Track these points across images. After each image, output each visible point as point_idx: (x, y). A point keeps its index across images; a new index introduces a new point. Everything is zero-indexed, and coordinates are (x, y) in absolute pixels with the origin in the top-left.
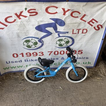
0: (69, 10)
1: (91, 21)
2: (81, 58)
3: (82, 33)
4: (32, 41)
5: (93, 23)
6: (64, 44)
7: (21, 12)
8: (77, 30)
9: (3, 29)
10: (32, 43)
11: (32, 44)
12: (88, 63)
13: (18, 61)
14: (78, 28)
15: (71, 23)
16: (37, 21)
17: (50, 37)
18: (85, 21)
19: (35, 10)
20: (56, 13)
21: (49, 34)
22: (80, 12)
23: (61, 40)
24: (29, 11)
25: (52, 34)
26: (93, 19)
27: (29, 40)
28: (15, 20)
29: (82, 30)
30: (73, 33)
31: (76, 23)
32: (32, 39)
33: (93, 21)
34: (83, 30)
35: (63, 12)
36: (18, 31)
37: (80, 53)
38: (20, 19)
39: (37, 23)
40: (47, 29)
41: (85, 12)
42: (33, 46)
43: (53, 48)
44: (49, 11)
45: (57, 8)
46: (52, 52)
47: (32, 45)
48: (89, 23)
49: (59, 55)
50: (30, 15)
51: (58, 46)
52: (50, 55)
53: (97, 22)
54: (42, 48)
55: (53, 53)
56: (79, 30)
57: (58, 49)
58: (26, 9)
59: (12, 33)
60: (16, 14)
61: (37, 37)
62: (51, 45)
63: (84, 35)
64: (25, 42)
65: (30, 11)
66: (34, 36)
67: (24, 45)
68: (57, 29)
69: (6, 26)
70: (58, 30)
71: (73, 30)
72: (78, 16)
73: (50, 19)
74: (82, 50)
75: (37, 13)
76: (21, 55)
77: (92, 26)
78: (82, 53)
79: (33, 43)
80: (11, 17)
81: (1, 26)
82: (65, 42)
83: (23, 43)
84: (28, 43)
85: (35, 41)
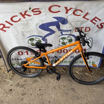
0: (71, 9)
1: (94, 19)
3: (85, 31)
4: (36, 39)
5: (96, 21)
6: (67, 43)
7: (26, 12)
9: (9, 27)
10: (36, 41)
13: (23, 59)
15: (74, 21)
16: (40, 20)
17: (53, 35)
18: (88, 19)
19: (39, 9)
20: (59, 11)
22: (83, 11)
23: (64, 38)
24: (33, 11)
25: (55, 32)
26: (96, 18)
27: (33, 39)
28: (20, 19)
31: (78, 21)
34: (86, 28)
35: (66, 11)
36: (23, 30)
38: (24, 18)
39: (41, 22)
40: (50, 27)
41: (87, 10)
43: (56, 46)
44: (52, 10)
45: (59, 7)
48: (91, 21)
49: (63, 53)
51: (61, 44)
52: (53, 53)
53: (100, 20)
59: (18, 32)
61: (41, 35)
62: (54, 43)
67: (29, 43)
69: (12, 25)
70: (61, 29)
72: (81, 14)
73: (53, 17)
75: (40, 12)
76: (26, 53)
77: (95, 24)
80: (17, 16)
81: (7, 25)
82: (68, 40)
83: (28, 42)
84: (32, 42)
85: (39, 40)
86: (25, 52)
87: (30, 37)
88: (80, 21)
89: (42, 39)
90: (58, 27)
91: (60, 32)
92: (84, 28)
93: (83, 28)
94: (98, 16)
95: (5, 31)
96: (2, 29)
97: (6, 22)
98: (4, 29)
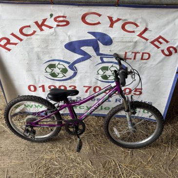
1: (157, 40)
3: (142, 59)
4: (59, 66)
5: (161, 43)
6: (110, 76)
7: (44, 20)
8: (132, 53)
9: (15, 44)
10: (59, 69)
11: (59, 71)
14: (135, 51)
15: (123, 42)
16: (67, 35)
17: (88, 62)
18: (147, 40)
19: (65, 17)
20: (99, 23)
21: (87, 56)
22: (138, 24)
24: (55, 20)
26: (160, 37)
28: (35, 32)
29: (141, 54)
31: (130, 42)
32: (59, 63)
33: (161, 40)
34: (143, 53)
35: (110, 23)
37: (138, 93)
38: (42, 30)
39: (68, 38)
40: (83, 48)
41: (146, 24)
43: (91, 81)
44: (88, 21)
45: (100, 15)
46: (90, 87)
47: (58, 74)
48: (152, 43)
50: (58, 26)
51: (100, 78)
52: (86, 91)
53: (167, 42)
54: (74, 78)
55: (92, 89)
56: (136, 53)
57: (99, 84)
58: (51, 15)
60: (36, 23)
62: (89, 75)
63: (145, 63)
64: (48, 68)
65: (57, 19)
66: (62, 59)
67: (47, 72)
69: (21, 40)
70: (101, 52)
71: (126, 53)
72: (135, 30)
73: (88, 32)
74: (141, 89)
75: (68, 23)
77: (158, 48)
78: (141, 93)
79: (61, 69)
80: (29, 26)
81: (13, 40)
82: (112, 71)
83: (45, 70)
84: (53, 70)
85: (64, 68)
86: (40, 87)
87: (49, 61)
88: (133, 42)
89: (69, 67)
90: (97, 49)
91: (99, 57)
93: (138, 53)
94: (164, 34)
95: (9, 50)
96: (4, 47)
97: (13, 34)
98: (8, 46)
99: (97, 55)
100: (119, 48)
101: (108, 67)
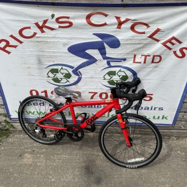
1: (170, 41)
2: (150, 109)
3: (153, 62)
4: (62, 71)
5: (173, 44)
6: (117, 81)
8: (142, 55)
10: (63, 74)
11: (62, 76)
12: (163, 118)
14: (145, 53)
15: (132, 44)
18: (158, 41)
19: (68, 18)
20: (105, 24)
22: (149, 24)
23: (113, 73)
25: (97, 61)
28: (35, 34)
29: (152, 57)
30: (134, 62)
31: (140, 44)
32: (62, 68)
33: (173, 41)
34: (154, 56)
35: (117, 24)
36: (39, 52)
37: (148, 99)
38: (43, 32)
42: (64, 80)
43: (97, 87)
44: (93, 22)
47: (61, 79)
48: (164, 44)
49: (109, 99)
50: (60, 27)
51: (107, 84)
52: (92, 98)
53: (180, 42)
54: (79, 84)
56: (146, 56)
58: (53, 16)
60: (37, 24)
62: (94, 80)
63: (156, 67)
64: (50, 72)
65: (59, 20)
66: (65, 63)
67: (49, 77)
68: (106, 54)
69: (21, 42)
71: (135, 56)
73: (94, 34)
74: (152, 95)
75: (71, 24)
77: (170, 49)
78: (151, 99)
79: (64, 74)
81: (13, 42)
82: (119, 76)
83: (47, 74)
84: (55, 75)
85: (67, 72)
86: (42, 92)
87: (51, 65)
89: (73, 71)
92: (150, 56)
93: (148, 56)
95: (9, 53)
96: (3, 49)
97: (12, 36)
98: (8, 49)
99: (104, 59)
100: (128, 51)
101: (115, 72)
